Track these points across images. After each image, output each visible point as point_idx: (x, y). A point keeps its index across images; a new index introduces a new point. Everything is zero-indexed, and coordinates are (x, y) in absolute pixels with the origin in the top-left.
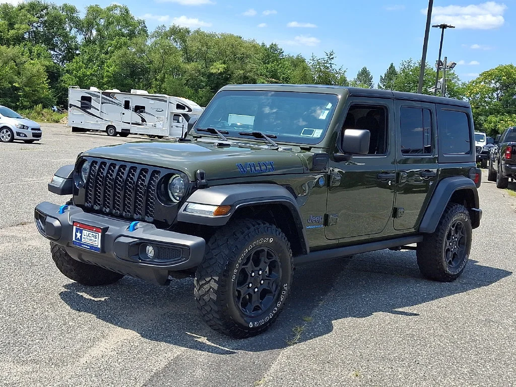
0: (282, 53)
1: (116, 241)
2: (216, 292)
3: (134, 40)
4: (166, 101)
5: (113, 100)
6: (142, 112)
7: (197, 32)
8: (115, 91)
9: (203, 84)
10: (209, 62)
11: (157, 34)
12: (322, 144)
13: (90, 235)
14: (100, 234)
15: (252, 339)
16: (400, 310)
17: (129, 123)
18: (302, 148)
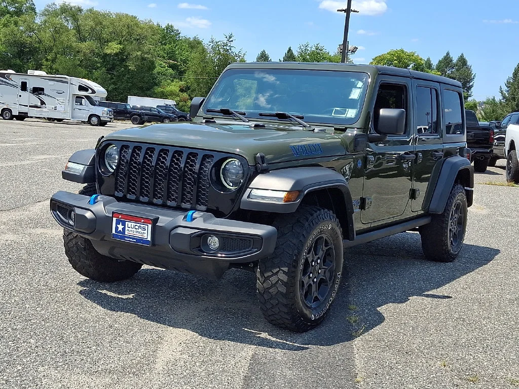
0: (179, 34)
1: (173, 232)
2: (285, 284)
3: (23, 17)
4: (67, 83)
5: (7, 81)
6: (40, 94)
7: (91, 10)
8: (10, 71)
9: (99, 65)
10: (104, 42)
11: (46, 13)
12: (359, 124)
13: (136, 227)
14: (150, 226)
15: (313, 332)
16: (430, 293)
17: (27, 106)
18: (335, 129)
